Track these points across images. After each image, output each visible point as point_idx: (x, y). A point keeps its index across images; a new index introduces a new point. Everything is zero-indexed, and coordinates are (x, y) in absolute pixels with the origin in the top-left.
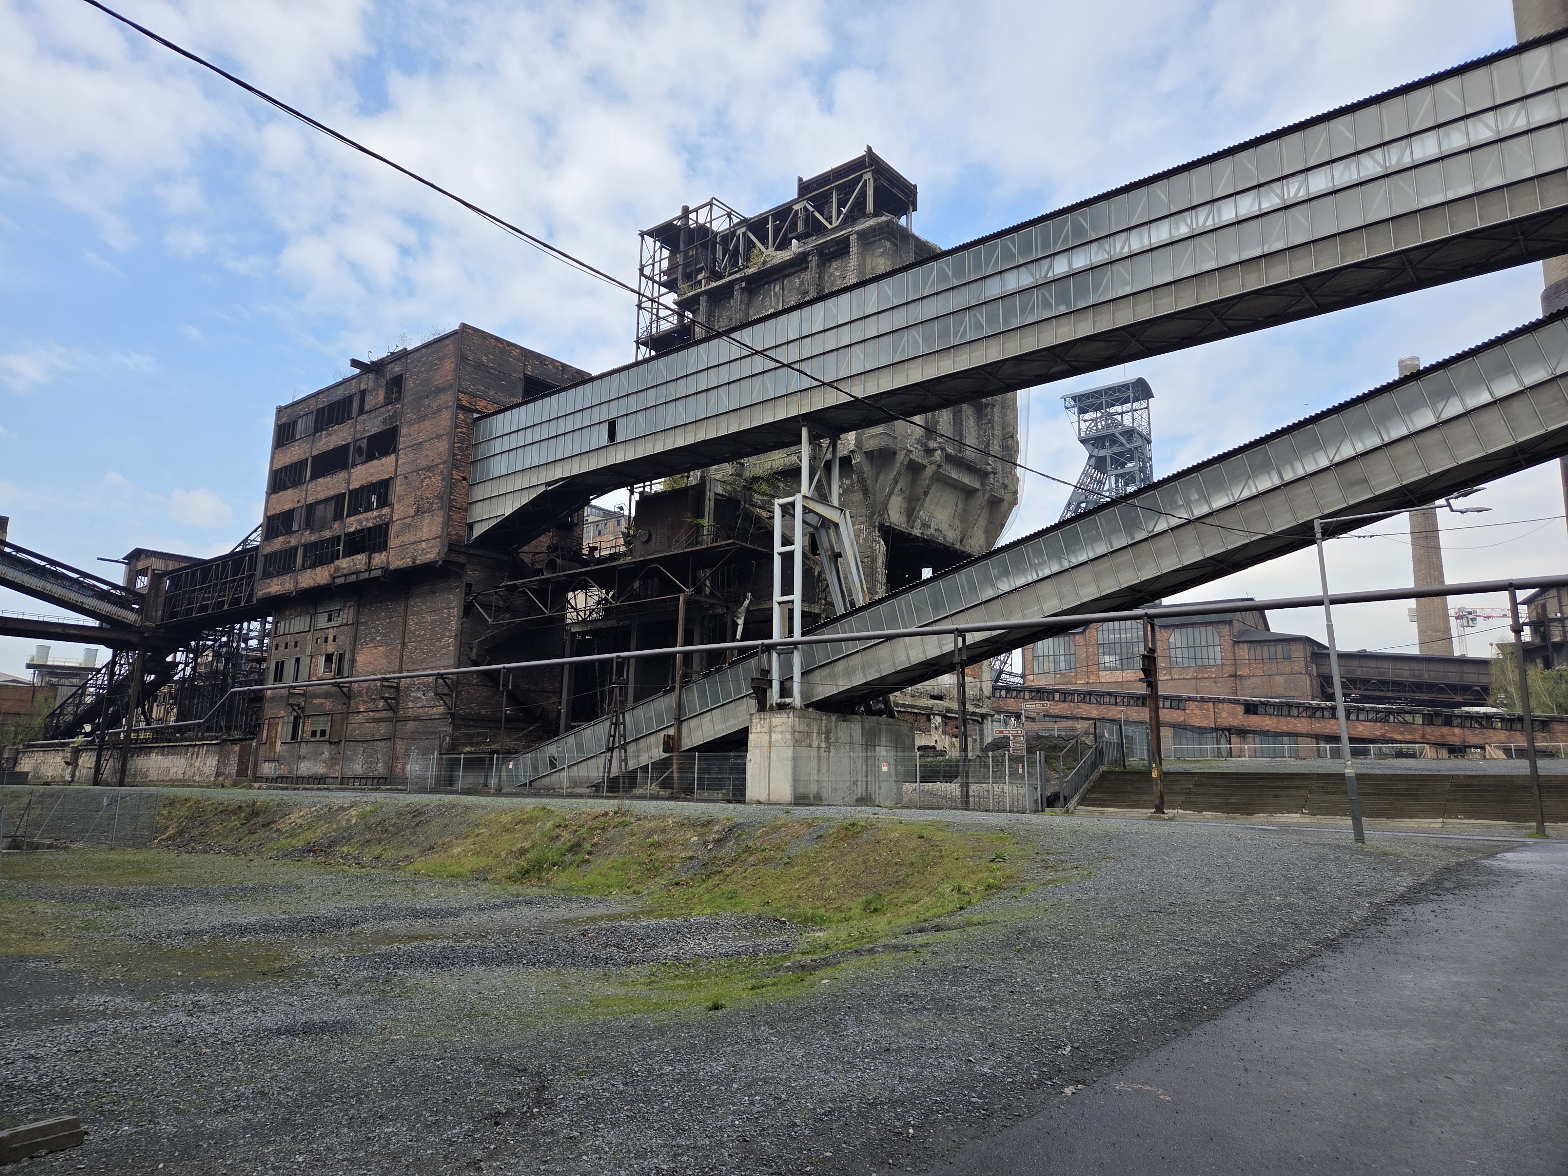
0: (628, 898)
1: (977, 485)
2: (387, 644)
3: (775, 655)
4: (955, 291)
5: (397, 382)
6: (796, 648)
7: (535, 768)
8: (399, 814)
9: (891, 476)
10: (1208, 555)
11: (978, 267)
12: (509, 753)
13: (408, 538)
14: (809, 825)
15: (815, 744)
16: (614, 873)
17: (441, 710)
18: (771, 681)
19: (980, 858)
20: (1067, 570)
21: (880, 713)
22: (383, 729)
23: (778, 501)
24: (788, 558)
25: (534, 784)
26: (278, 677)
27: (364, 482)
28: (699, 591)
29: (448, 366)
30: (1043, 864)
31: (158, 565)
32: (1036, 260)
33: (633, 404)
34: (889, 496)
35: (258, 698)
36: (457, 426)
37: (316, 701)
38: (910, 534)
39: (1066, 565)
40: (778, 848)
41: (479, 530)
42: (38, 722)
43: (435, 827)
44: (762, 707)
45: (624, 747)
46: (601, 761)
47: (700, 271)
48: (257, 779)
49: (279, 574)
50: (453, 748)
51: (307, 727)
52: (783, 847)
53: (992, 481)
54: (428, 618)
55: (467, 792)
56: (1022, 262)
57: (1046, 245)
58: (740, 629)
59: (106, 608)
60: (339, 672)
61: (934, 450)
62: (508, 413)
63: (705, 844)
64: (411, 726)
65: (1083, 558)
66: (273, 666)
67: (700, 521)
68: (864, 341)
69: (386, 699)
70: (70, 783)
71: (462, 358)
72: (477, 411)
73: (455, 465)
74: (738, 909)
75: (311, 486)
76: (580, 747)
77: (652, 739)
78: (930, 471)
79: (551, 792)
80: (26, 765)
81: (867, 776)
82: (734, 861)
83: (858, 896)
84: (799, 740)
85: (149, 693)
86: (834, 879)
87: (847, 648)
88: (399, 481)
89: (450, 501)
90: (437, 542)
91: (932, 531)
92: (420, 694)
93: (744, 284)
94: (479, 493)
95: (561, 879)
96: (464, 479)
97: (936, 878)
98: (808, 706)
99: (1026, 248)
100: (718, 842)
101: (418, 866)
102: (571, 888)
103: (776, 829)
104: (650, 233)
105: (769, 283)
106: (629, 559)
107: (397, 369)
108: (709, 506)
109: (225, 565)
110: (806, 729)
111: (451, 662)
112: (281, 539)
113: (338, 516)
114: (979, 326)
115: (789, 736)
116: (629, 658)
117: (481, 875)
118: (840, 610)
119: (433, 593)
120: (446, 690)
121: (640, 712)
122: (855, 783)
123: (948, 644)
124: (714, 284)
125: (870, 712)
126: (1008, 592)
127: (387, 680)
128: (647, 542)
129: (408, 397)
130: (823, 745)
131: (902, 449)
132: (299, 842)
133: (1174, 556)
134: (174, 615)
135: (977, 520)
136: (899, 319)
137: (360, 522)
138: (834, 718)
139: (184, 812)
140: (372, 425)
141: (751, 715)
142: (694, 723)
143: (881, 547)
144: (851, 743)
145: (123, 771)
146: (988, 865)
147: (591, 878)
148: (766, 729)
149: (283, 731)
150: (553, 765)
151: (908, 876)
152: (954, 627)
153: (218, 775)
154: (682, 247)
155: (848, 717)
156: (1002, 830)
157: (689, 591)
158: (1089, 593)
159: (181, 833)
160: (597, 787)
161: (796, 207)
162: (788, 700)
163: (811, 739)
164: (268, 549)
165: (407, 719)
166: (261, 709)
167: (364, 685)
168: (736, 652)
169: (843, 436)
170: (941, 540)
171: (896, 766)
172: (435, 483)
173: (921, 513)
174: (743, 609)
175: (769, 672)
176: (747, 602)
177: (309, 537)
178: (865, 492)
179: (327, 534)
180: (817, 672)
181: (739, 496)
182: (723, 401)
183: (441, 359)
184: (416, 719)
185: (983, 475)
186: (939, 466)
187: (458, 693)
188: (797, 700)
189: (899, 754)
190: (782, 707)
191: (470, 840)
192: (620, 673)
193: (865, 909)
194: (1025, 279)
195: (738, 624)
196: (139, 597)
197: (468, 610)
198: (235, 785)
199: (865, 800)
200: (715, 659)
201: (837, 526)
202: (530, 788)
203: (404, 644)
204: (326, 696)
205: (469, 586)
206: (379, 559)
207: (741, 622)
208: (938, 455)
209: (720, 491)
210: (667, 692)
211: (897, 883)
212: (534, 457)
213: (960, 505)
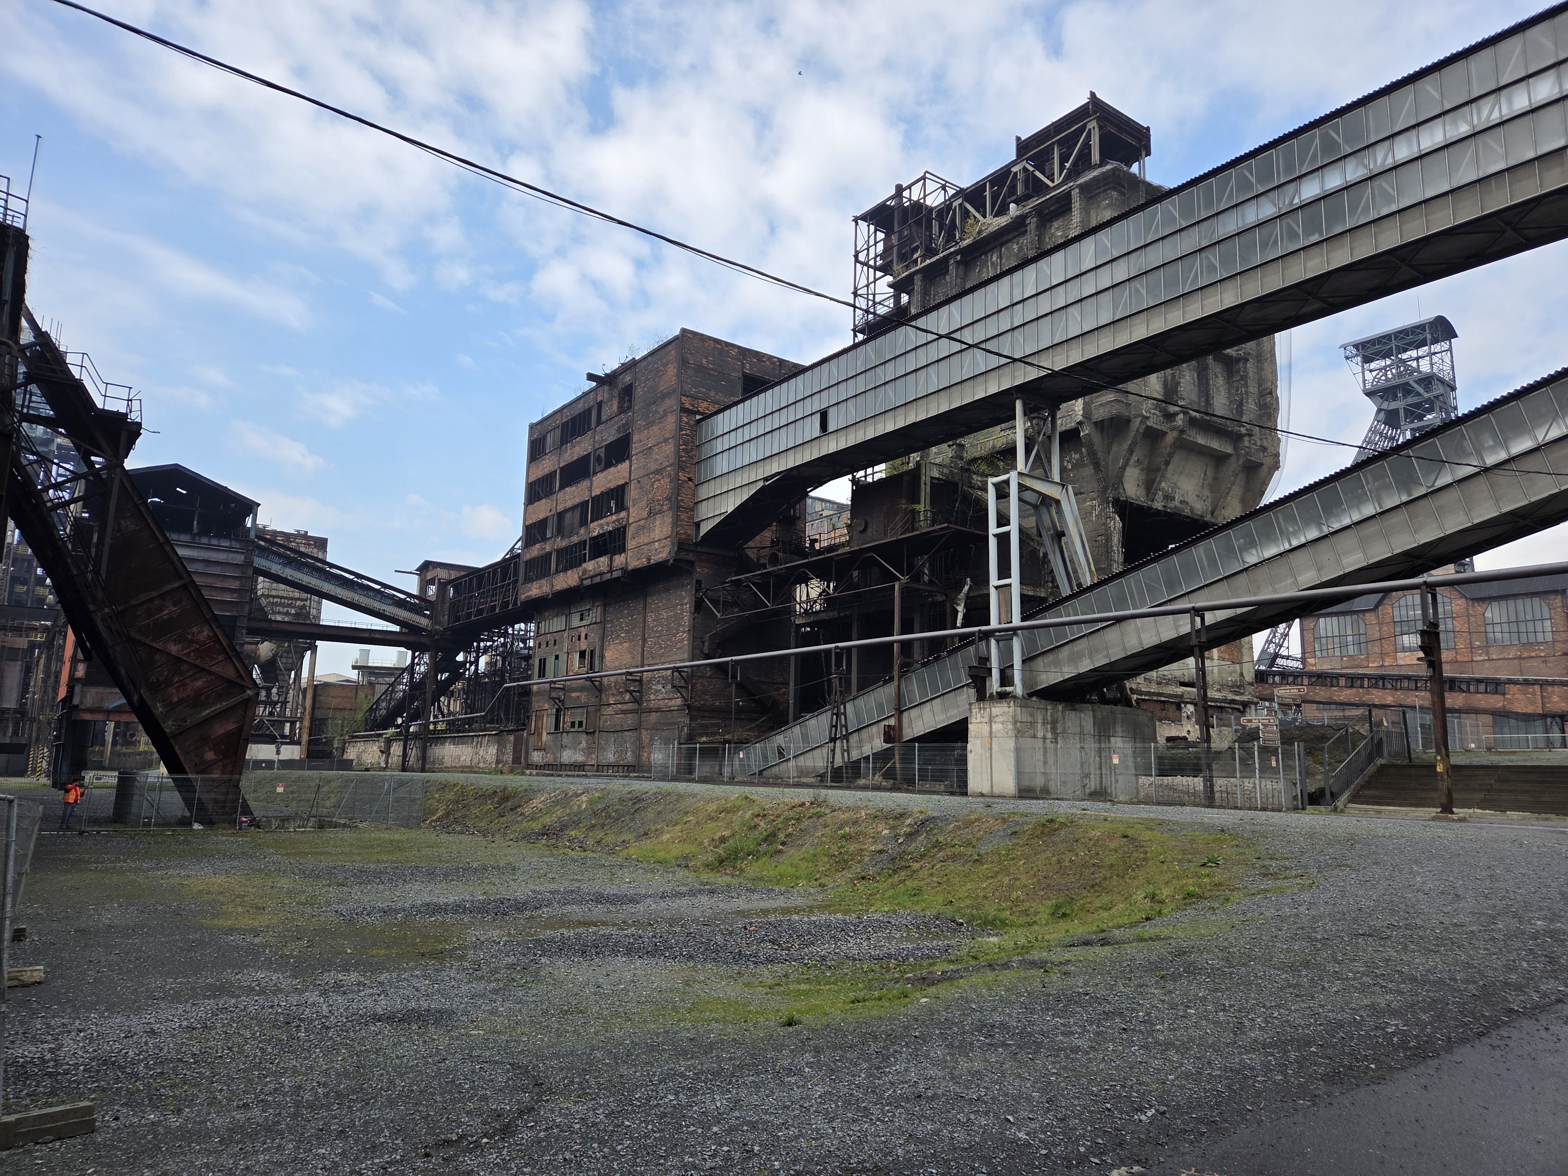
0: (812, 890)
1: (1229, 450)
2: (630, 640)
3: (993, 642)
4: (1183, 233)
5: (628, 392)
6: (1015, 634)
7: (765, 758)
8: (622, 800)
9: (1126, 446)
10: (1505, 510)
11: (1209, 203)
12: (741, 743)
13: (643, 539)
14: (1004, 821)
15: (1040, 734)
16: (804, 865)
17: (679, 701)
18: (990, 669)
19: (1190, 862)
20: (1326, 536)
21: (1115, 702)
22: (630, 720)
23: (991, 480)
24: (1004, 540)
25: (765, 773)
26: (542, 674)
27: (603, 489)
28: (916, 577)
29: (672, 371)
30: (1263, 871)
31: (443, 574)
32: (1278, 187)
33: (844, 392)
34: (1124, 468)
35: (526, 692)
36: (681, 429)
37: (574, 695)
38: (1150, 508)
39: (1326, 530)
40: (969, 844)
41: (705, 528)
42: (361, 715)
43: (650, 814)
44: (982, 696)
45: (846, 737)
46: (825, 750)
47: (915, 250)
48: (529, 766)
49: (538, 578)
50: (691, 738)
51: (567, 718)
52: (974, 842)
53: (1247, 444)
54: (664, 615)
55: (703, 780)
56: (1261, 190)
57: (1290, 167)
58: (960, 616)
59: (403, 614)
60: (592, 667)
61: (1176, 414)
62: (727, 412)
63: (896, 837)
64: (653, 717)
65: (1347, 521)
66: (537, 663)
67: (917, 507)
68: (1081, 300)
69: (631, 692)
71: (684, 362)
72: (699, 413)
73: (681, 466)
74: (918, 908)
75: (561, 495)
76: (805, 737)
77: (874, 729)
78: (1171, 437)
79: (778, 782)
80: (351, 753)
81: (1101, 769)
82: (923, 856)
83: (1049, 898)
84: (1021, 731)
85: (444, 689)
86: (1024, 880)
87: (1071, 633)
88: (633, 485)
89: (678, 501)
90: (668, 542)
91: (1177, 503)
92: (660, 687)
93: (959, 257)
94: (705, 492)
95: (753, 869)
96: (690, 479)
97: (1136, 883)
98: (1031, 695)
99: (1266, 174)
100: (909, 835)
101: (631, 851)
102: (761, 879)
103: (968, 824)
104: (864, 218)
105: (986, 253)
106: (847, 549)
107: (627, 378)
108: (925, 491)
109: (495, 572)
110: (1030, 719)
111: (686, 656)
112: (538, 546)
113: (584, 523)
114: (1212, 268)
115: (1010, 726)
116: (849, 649)
117: (684, 862)
118: (1066, 591)
119: (667, 590)
120: (683, 684)
121: (861, 702)
122: (1087, 776)
123: (1184, 626)
124: (928, 262)
125: (1104, 701)
126: (1255, 565)
127: (631, 674)
128: (864, 531)
129: (638, 405)
130: (1049, 735)
131: (1136, 416)
132: (537, 826)
133: (1462, 513)
134: (458, 619)
135: (1230, 489)
136: (1121, 271)
137: (601, 526)
138: (1060, 708)
139: (451, 796)
140: (608, 434)
141: (970, 704)
142: (914, 713)
143: (1116, 524)
144: (1082, 733)
145: (424, 759)
146: (1197, 869)
147: (781, 869)
148: (986, 719)
149: (548, 722)
150: (781, 755)
151: (1105, 879)
152: (1190, 605)
153: (498, 762)
154: (896, 229)
155: (1078, 706)
156: (1223, 831)
157: (904, 579)
158: (1354, 561)
159: (447, 815)
160: (822, 777)
161: (1015, 169)
162: (1009, 689)
163: (1035, 729)
164: (528, 557)
165: (650, 711)
166: (529, 702)
167: (613, 679)
168: (957, 640)
169: (1064, 406)
170: (1187, 512)
171: (1135, 758)
172: (664, 485)
173: (1163, 484)
174: (962, 595)
175: (988, 659)
176: (966, 588)
177: (561, 543)
178: (1097, 466)
179: (575, 539)
180: (1040, 659)
181: (957, 478)
182: (934, 380)
183: (665, 365)
184: (658, 710)
185: (1236, 438)
186: (1182, 432)
187: (693, 685)
188: (1018, 688)
189: (1138, 745)
190: (1002, 696)
191: (678, 828)
192: (839, 664)
193: (1053, 914)
194: (1267, 209)
195: (957, 612)
196: (430, 605)
197: (699, 605)
198: (511, 771)
199: (1100, 794)
200: (936, 647)
201: (1058, 502)
202: (761, 778)
203: (644, 640)
204: (582, 689)
205: (699, 582)
206: (619, 560)
207: (961, 609)
208: (1180, 420)
209: (936, 474)
210: (886, 682)
211: (1093, 886)
212: (752, 453)
213: (1210, 473)
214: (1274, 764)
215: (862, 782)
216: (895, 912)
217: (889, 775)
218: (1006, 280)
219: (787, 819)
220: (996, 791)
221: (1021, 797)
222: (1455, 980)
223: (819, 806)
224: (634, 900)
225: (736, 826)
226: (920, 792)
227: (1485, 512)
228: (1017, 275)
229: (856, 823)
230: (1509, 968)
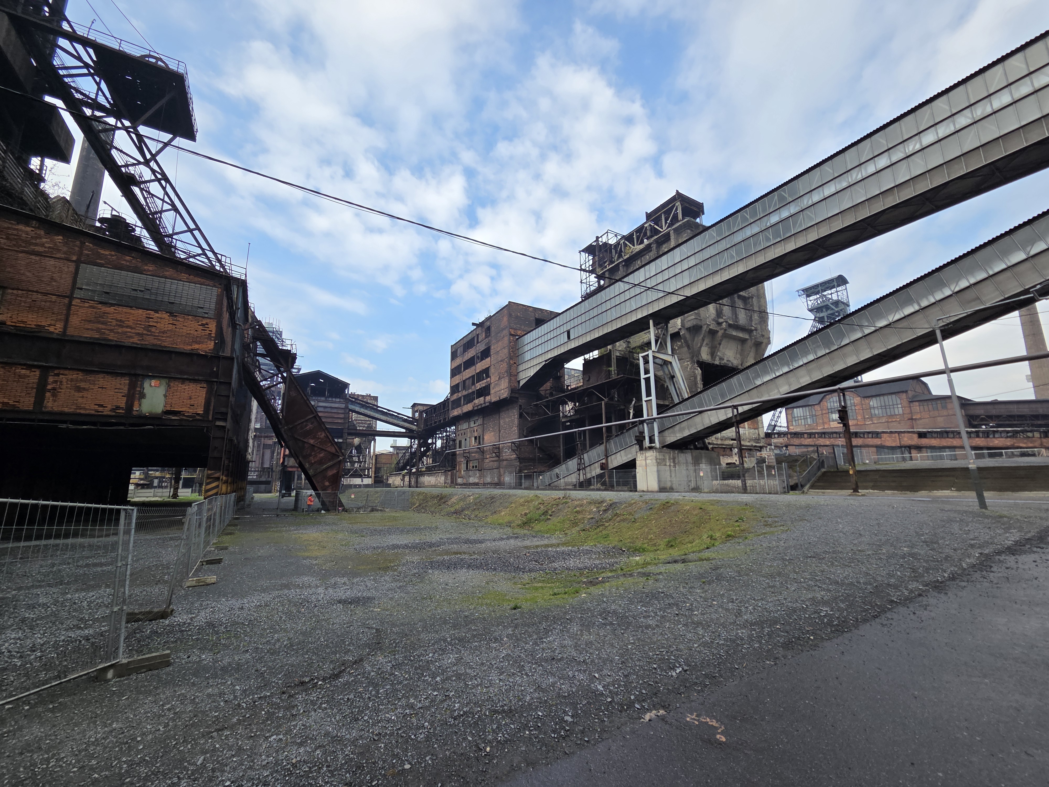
0: (561, 536)
1: (747, 336)
2: (494, 431)
3: (645, 425)
5: (489, 329)
6: (655, 421)
7: (551, 479)
8: (486, 498)
9: (701, 338)
10: (876, 353)
11: (730, 229)
12: (541, 473)
13: (497, 389)
14: (647, 503)
15: (668, 464)
16: (559, 525)
17: (515, 456)
18: (645, 437)
19: (730, 520)
20: (792, 370)
21: (702, 449)
22: (496, 464)
23: (641, 355)
24: (647, 380)
25: (552, 485)
26: (460, 447)
27: (481, 370)
28: (612, 399)
29: (505, 319)
30: (765, 523)
31: (421, 408)
32: (760, 219)
33: (576, 322)
34: (701, 347)
35: (454, 454)
36: (510, 343)
37: (473, 455)
38: (713, 364)
39: (792, 368)
40: (630, 514)
41: (522, 383)
42: (393, 466)
43: (497, 504)
44: (641, 448)
45: (584, 469)
46: (576, 474)
47: (605, 262)
48: (457, 484)
49: (457, 408)
50: (520, 471)
51: (471, 464)
52: (633, 513)
53: (755, 334)
54: (507, 420)
55: (526, 489)
56: (753, 221)
57: (765, 209)
58: (631, 414)
59: (406, 425)
60: (479, 443)
61: (722, 323)
62: (529, 334)
63: (599, 511)
64: (505, 463)
65: (801, 363)
66: (458, 442)
67: (610, 369)
68: (675, 275)
69: (495, 453)
70: (402, 487)
71: (510, 315)
72: (518, 335)
73: (511, 358)
74: (606, 544)
75: (464, 373)
76: (567, 469)
77: (596, 464)
78: (720, 333)
79: (557, 488)
80: (390, 481)
81: (696, 478)
82: (610, 520)
83: (665, 538)
84: (660, 463)
85: (424, 454)
86: (655, 529)
87: (679, 419)
88: (492, 367)
89: (510, 373)
90: (507, 390)
91: (725, 361)
92: (507, 450)
93: (624, 263)
94: (521, 368)
95: (538, 527)
96: (515, 363)
97: (705, 530)
98: (663, 447)
99: (754, 214)
100: (605, 511)
101: (488, 520)
102: (540, 531)
103: (630, 505)
104: (583, 251)
105: (635, 261)
106: (582, 388)
107: (488, 324)
108: (614, 362)
109: (440, 406)
110: (663, 458)
111: (517, 437)
112: (456, 394)
113: (473, 384)
114: (732, 257)
115: (655, 461)
116: (585, 431)
117: (509, 524)
118: (677, 400)
119: (508, 410)
120: (516, 449)
121: (590, 453)
122: (690, 481)
123: (729, 414)
124: (611, 266)
125: (696, 448)
126: (760, 385)
127: (495, 445)
128: (589, 380)
129: (493, 334)
130: (672, 464)
131: (704, 325)
132: (453, 510)
134: (427, 426)
135: (749, 354)
136: (692, 262)
137: (480, 385)
138: (676, 452)
139: (421, 497)
140: (481, 347)
141: (637, 452)
142: (613, 457)
143: (699, 371)
144: (687, 463)
145: (417, 482)
146: (734, 523)
147: (549, 527)
148: (644, 458)
149: (463, 466)
150: (558, 477)
151: (691, 528)
152: (731, 404)
153: (445, 483)
154: (597, 254)
155: (684, 451)
156: (746, 505)
157: (606, 400)
158: (805, 380)
159: (420, 505)
160: (575, 485)
161: (645, 226)
162: (653, 445)
163: (666, 462)
164: (452, 399)
165: (503, 460)
166: (456, 458)
167: (488, 448)
168: (630, 424)
169: (672, 322)
170: (730, 365)
171: (711, 473)
172: (504, 366)
173: (718, 353)
174: (632, 405)
175: (643, 432)
176: (634, 402)
177: (465, 393)
178: (688, 347)
179: (470, 391)
180: (666, 431)
181: (627, 356)
182: (614, 314)
183: (503, 317)
184: (506, 460)
185: (750, 332)
186: (725, 330)
187: (520, 449)
188: (657, 444)
189: (713, 467)
190: (651, 448)
191: (508, 509)
192: (580, 437)
193: (667, 545)
194: (755, 229)
195: (630, 413)
196: (416, 420)
197: (521, 416)
198: (450, 487)
199: (696, 489)
200: (622, 428)
201: (671, 363)
202: (550, 487)
203: (500, 431)
204: (476, 452)
205: (520, 406)
206: (488, 398)
207: (631, 411)
208: (724, 325)
209: (618, 354)
210: (600, 444)
211: (685, 532)
212: (539, 351)
213: (739, 347)
214: (773, 473)
215: (592, 487)
216: (595, 545)
217: (604, 484)
218: (642, 269)
219: (553, 505)
220: (650, 489)
221: (660, 492)
222: (860, 583)
223: (566, 499)
224: (481, 542)
225: (532, 508)
226: (617, 491)
227: (866, 354)
228: (647, 267)
229: (582, 506)
230: (890, 575)
